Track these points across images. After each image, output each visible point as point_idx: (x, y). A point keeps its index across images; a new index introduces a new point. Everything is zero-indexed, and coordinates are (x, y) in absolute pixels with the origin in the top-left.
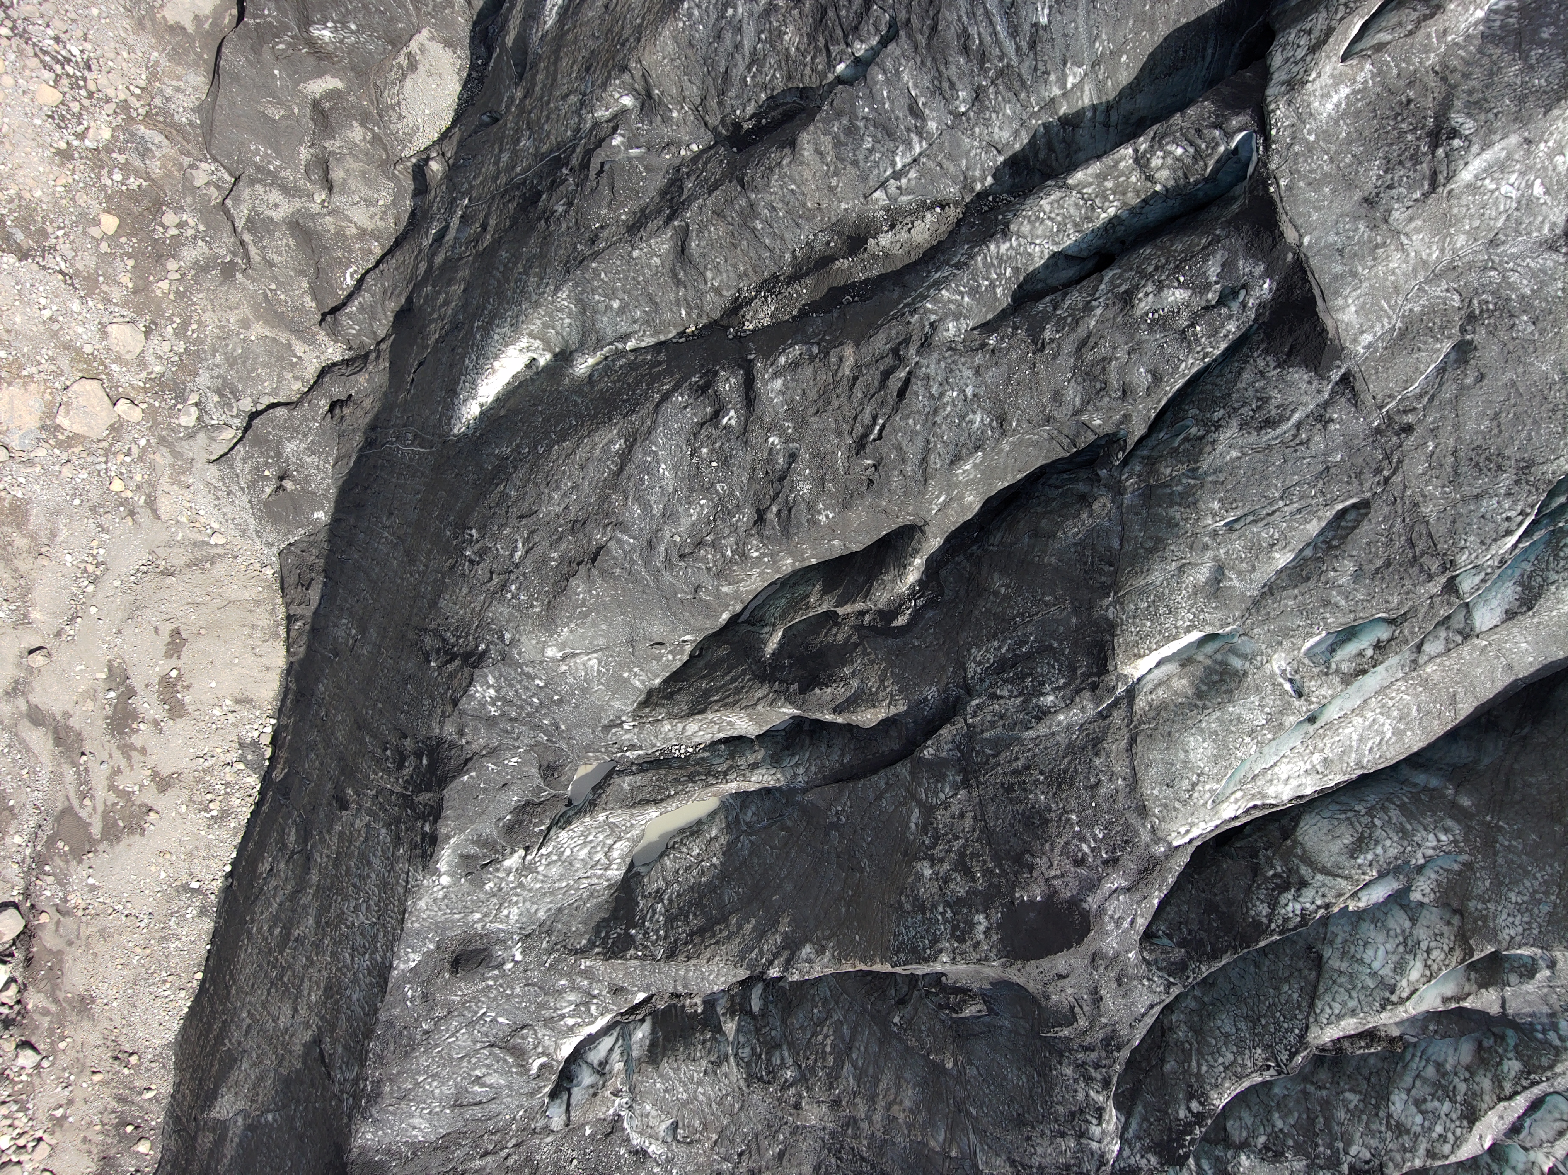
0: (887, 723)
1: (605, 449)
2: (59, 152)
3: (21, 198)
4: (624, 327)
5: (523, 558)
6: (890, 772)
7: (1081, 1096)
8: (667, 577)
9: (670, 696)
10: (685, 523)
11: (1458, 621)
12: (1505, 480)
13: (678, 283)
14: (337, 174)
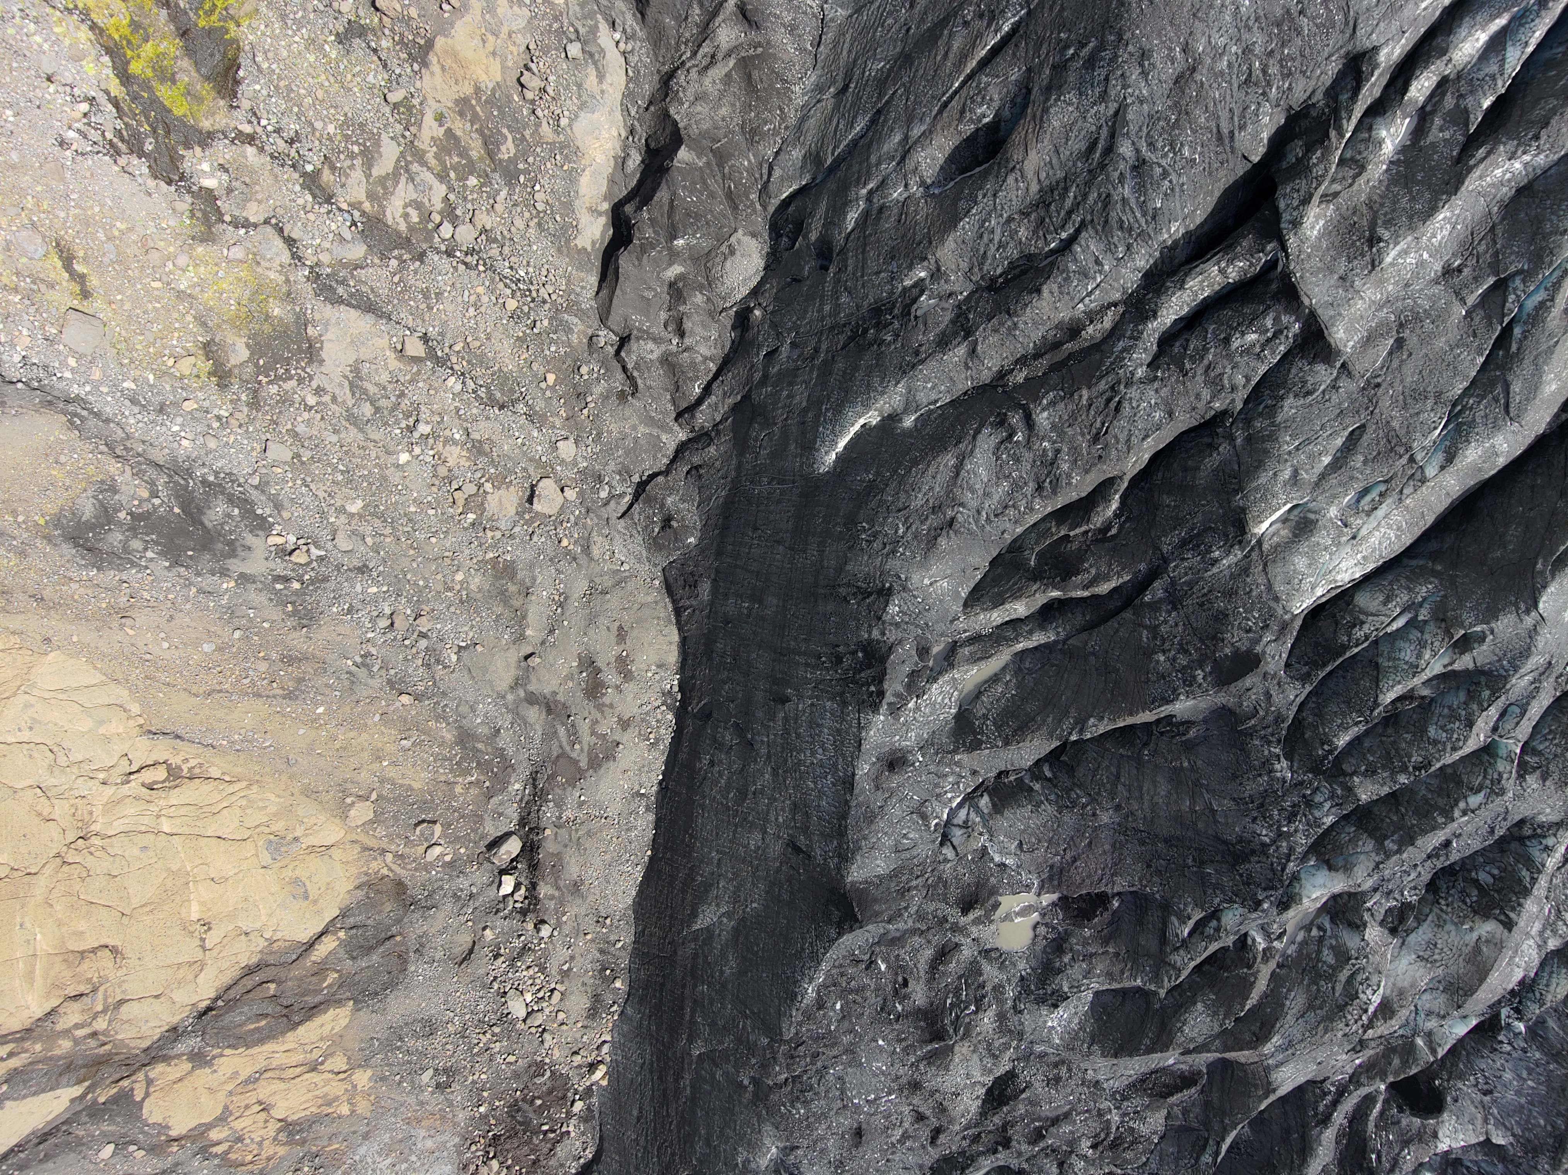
0: (1115, 589)
1: (946, 466)
2: (518, 338)
3: (500, 370)
4: (933, 397)
5: (905, 533)
6: (1119, 617)
7: (1266, 753)
8: (988, 528)
9: (978, 600)
10: (996, 497)
11: (1418, 476)
12: (1430, 403)
13: (967, 367)
14: (688, 325)
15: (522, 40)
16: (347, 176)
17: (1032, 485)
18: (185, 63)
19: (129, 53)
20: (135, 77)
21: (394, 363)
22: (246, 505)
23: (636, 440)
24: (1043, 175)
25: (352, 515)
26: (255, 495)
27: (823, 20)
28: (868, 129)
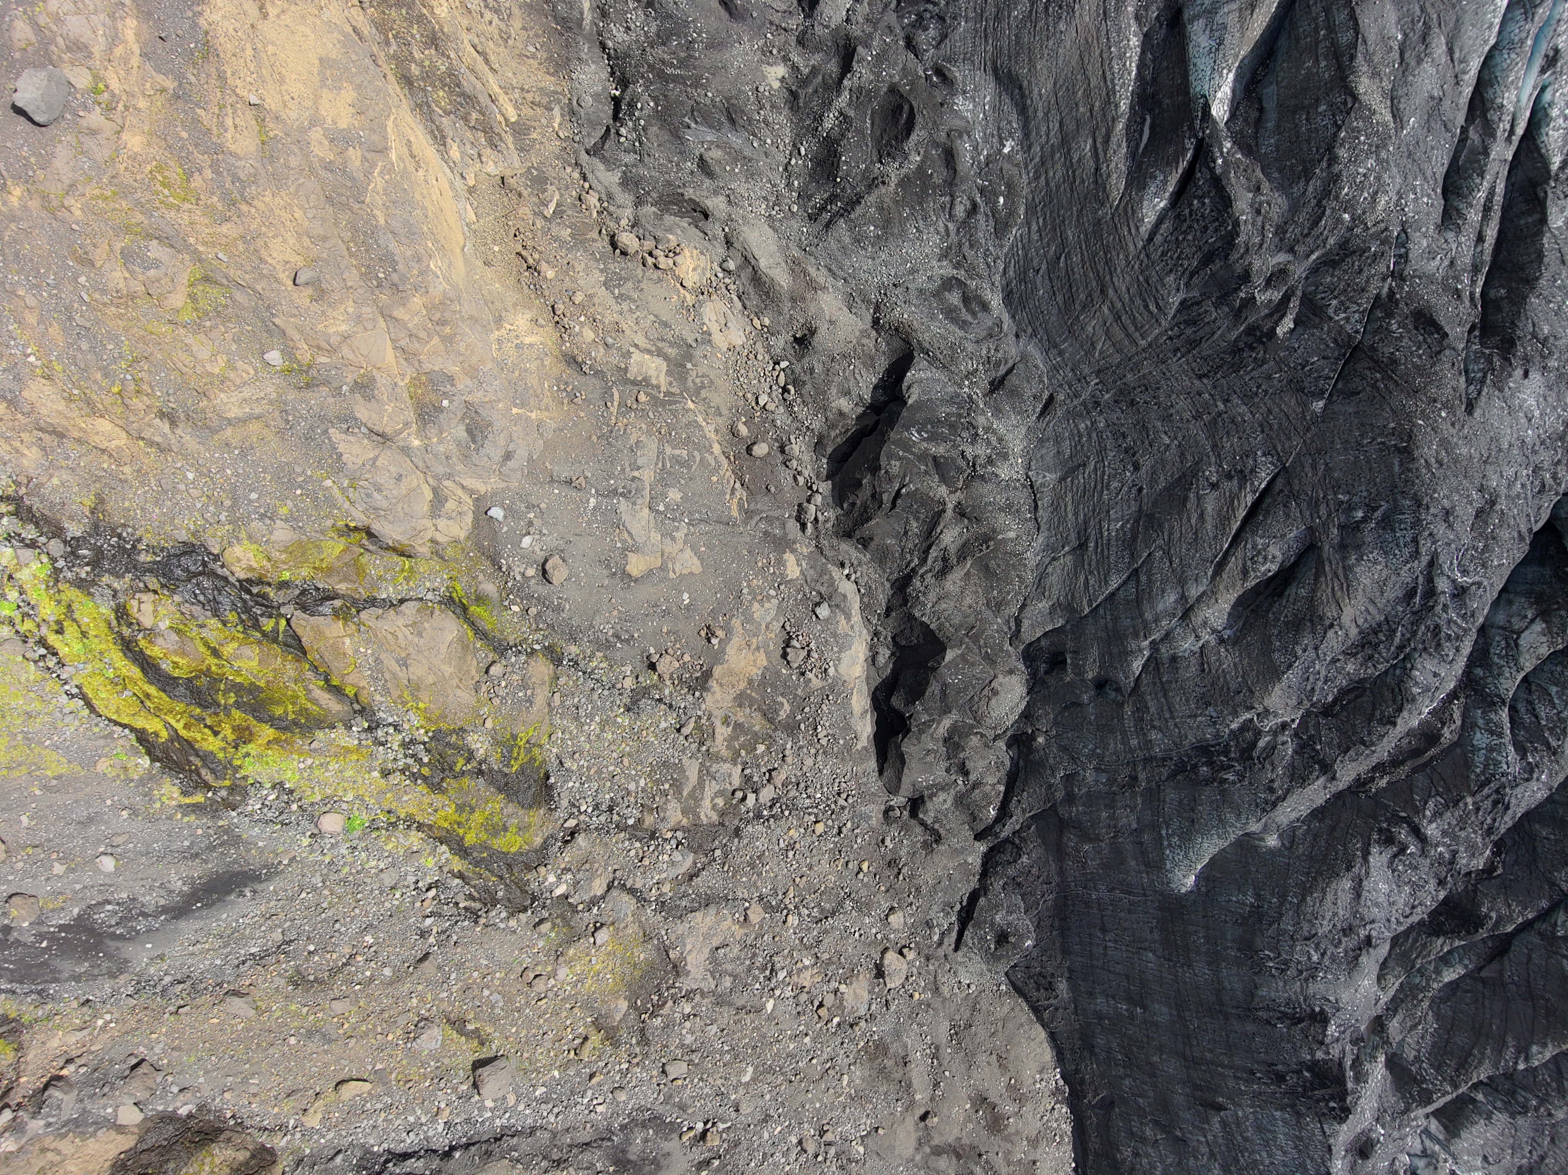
0: (1519, 925)
1: (1343, 890)
2: (831, 850)
3: (826, 887)
13: (1326, 788)
14: (969, 765)
15: (778, 626)
16: (665, 811)
17: (1433, 883)
18: (511, 808)
19: (461, 831)
20: (474, 847)
21: (739, 932)
22: (656, 1121)
23: (950, 876)
24: (1360, 621)
25: (747, 1083)
26: (660, 1109)
27: (1032, 486)
28: (1125, 583)
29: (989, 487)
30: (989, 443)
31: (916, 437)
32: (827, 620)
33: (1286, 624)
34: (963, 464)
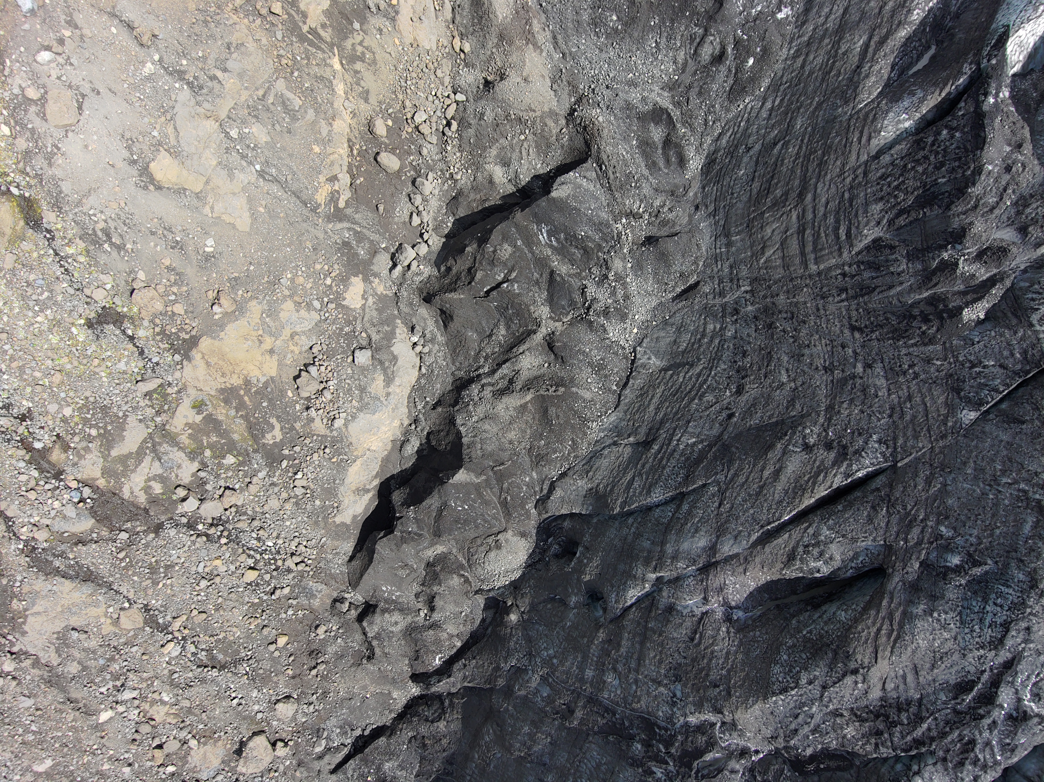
3: (226, 637)
14: (438, 602)
15: (306, 342)
16: (81, 457)
23: (364, 699)
25: (39, 773)
27: (633, 362)
28: (666, 503)
29: (591, 336)
30: (613, 293)
31: (543, 237)
32: (363, 369)
33: (807, 640)
34: (578, 298)
